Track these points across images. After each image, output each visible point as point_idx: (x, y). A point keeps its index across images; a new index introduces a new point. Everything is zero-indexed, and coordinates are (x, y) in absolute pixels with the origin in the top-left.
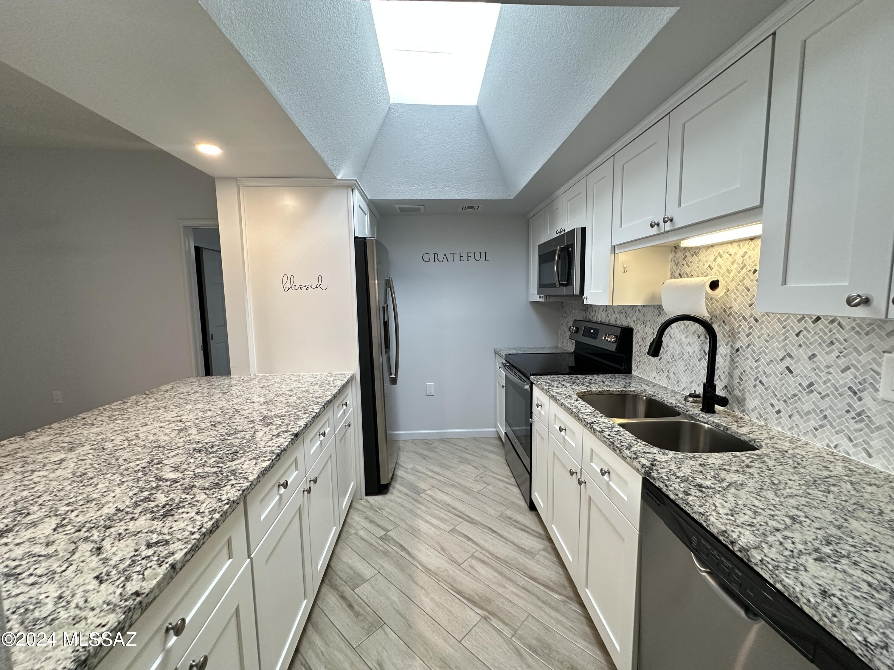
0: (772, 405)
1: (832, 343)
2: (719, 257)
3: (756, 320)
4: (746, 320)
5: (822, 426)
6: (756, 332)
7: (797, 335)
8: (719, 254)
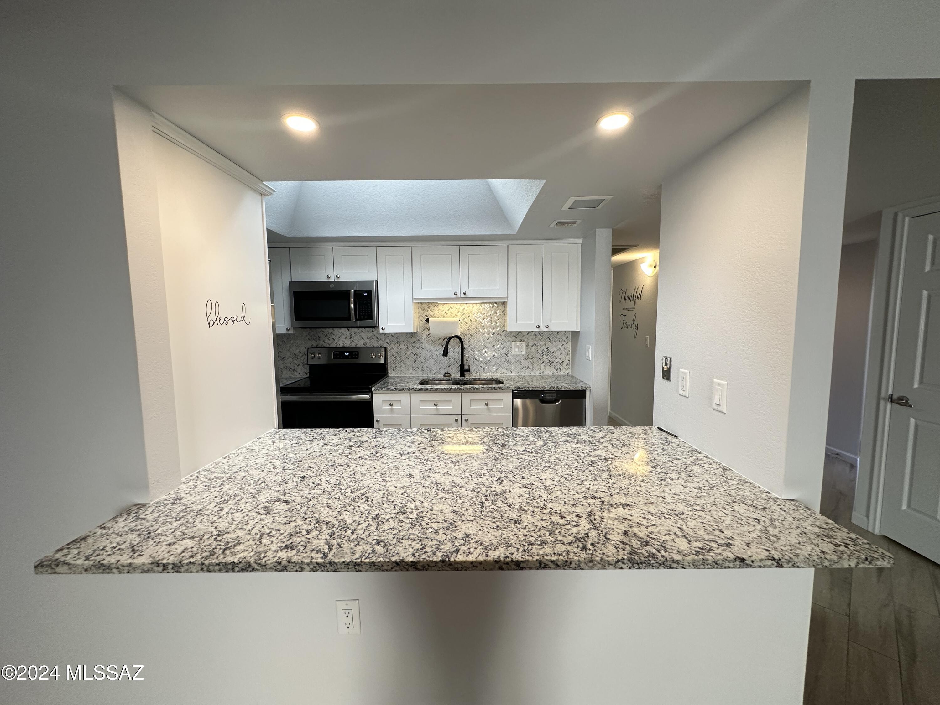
0: (481, 367)
1: (499, 341)
2: (450, 309)
3: (472, 336)
4: (467, 336)
5: (498, 368)
6: (472, 340)
7: (488, 340)
8: (451, 307)
